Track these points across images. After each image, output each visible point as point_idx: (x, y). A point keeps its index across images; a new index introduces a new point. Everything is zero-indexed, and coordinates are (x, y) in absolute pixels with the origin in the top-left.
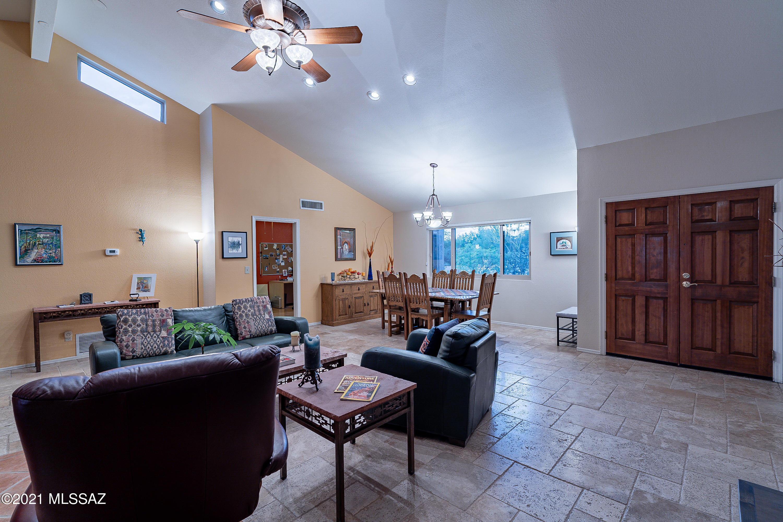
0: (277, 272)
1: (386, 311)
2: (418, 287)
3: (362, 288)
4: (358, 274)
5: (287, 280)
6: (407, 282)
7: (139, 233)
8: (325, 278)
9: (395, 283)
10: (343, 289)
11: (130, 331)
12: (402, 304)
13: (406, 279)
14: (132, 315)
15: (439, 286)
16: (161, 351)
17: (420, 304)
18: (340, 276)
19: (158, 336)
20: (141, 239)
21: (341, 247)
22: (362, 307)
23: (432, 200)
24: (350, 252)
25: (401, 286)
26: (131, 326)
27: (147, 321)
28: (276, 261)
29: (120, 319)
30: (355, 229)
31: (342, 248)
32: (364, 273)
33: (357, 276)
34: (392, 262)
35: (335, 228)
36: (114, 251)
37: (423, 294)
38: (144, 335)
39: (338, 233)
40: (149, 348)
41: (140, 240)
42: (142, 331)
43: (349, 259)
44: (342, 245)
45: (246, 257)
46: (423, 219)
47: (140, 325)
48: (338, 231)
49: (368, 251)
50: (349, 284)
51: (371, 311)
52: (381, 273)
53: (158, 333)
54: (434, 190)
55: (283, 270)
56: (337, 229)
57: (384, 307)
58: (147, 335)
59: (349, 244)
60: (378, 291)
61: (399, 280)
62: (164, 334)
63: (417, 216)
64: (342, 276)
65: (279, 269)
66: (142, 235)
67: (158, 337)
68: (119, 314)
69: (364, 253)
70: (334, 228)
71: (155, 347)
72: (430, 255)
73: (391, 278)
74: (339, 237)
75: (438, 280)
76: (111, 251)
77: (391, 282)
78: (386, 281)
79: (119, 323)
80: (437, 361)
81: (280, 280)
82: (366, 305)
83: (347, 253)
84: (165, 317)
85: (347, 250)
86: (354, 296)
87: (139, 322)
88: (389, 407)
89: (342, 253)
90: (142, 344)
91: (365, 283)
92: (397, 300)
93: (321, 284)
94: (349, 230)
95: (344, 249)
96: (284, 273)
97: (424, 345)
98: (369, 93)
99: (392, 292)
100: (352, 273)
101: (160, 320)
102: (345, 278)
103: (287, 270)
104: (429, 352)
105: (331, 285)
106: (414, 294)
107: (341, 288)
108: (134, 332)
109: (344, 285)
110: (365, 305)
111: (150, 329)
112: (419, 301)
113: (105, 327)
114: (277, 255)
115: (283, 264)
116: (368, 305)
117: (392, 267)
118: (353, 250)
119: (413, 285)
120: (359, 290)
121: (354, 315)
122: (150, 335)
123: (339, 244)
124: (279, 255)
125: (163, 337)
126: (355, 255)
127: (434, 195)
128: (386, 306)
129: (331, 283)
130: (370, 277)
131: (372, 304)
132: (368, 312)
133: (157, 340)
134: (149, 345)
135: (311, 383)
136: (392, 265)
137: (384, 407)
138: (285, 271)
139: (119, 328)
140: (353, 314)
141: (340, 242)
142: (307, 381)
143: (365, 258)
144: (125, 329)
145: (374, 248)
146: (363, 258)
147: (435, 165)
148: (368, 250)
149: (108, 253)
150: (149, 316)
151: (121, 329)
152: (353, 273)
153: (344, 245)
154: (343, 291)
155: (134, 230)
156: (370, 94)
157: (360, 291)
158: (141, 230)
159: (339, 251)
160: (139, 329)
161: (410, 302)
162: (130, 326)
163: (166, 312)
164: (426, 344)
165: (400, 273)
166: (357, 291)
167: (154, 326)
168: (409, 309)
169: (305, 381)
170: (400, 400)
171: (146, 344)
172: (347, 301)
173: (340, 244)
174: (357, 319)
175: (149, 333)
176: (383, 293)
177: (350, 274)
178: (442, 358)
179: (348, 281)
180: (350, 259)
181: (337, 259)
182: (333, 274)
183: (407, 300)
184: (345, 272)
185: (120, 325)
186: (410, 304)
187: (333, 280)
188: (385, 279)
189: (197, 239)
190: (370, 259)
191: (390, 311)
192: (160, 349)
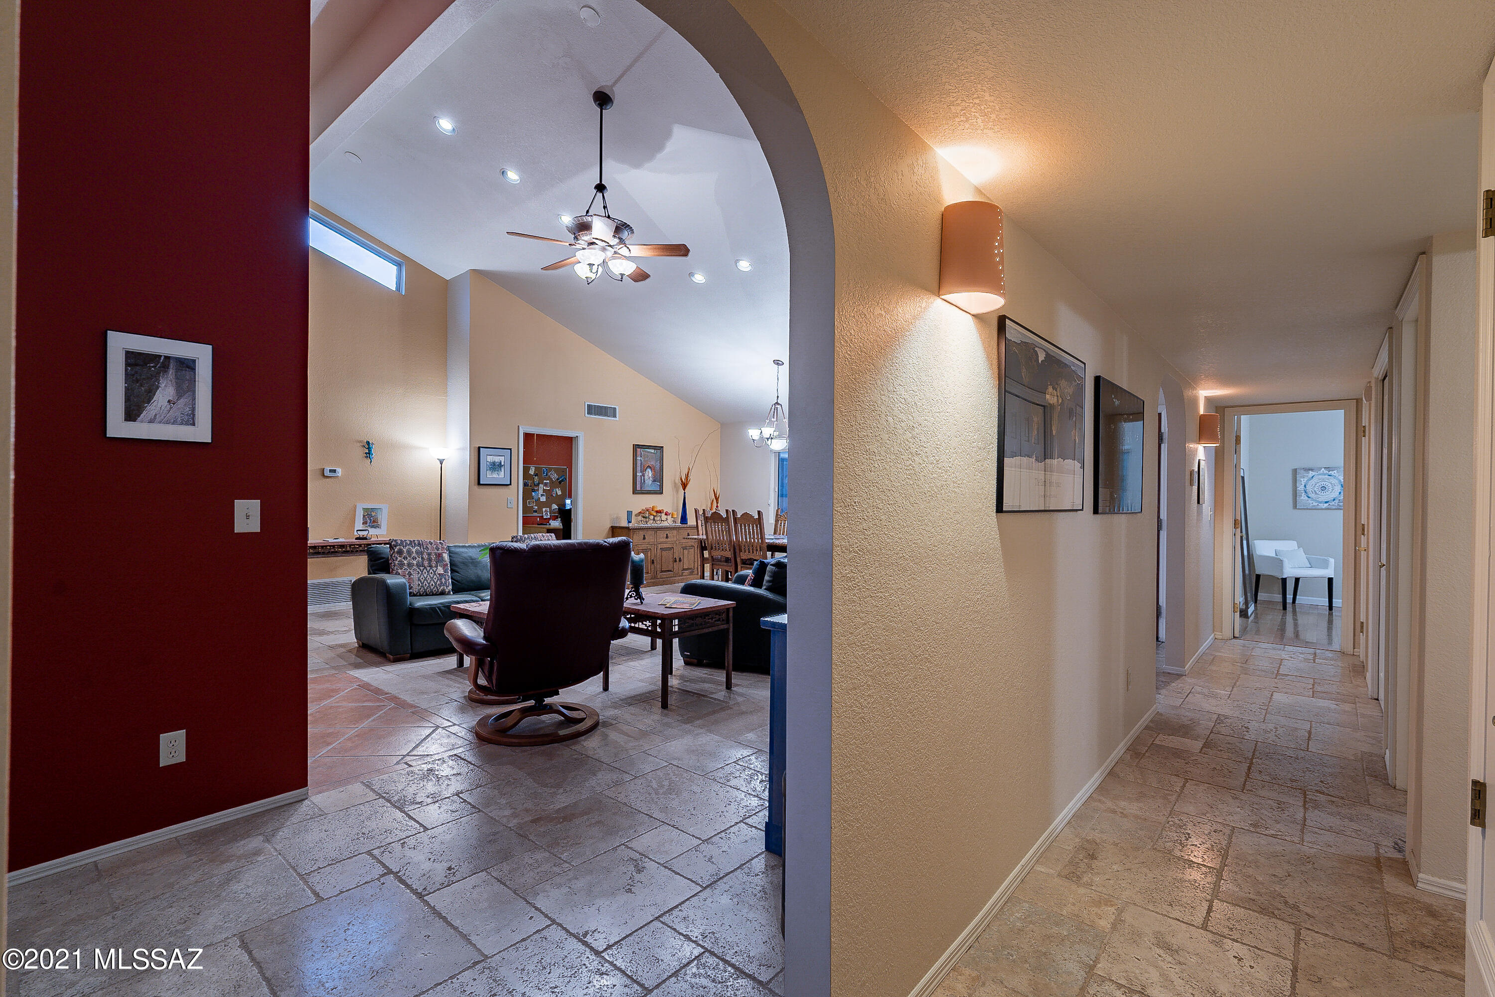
0: (534, 511)
1: (707, 567)
2: (751, 530)
3: (673, 534)
4: (666, 514)
5: (550, 524)
6: (736, 523)
7: (366, 446)
8: (618, 518)
9: (720, 525)
10: (644, 536)
11: (406, 564)
12: (729, 554)
13: (735, 519)
14: (406, 546)
15: (784, 532)
16: (438, 590)
17: (753, 553)
18: (638, 517)
19: (435, 572)
20: (369, 454)
21: (641, 474)
22: (671, 563)
23: (774, 412)
24: (654, 481)
25: (729, 528)
26: (407, 558)
27: (422, 553)
28: (533, 493)
29: (394, 550)
30: (663, 447)
31: (643, 475)
32: (676, 513)
33: (664, 517)
34: (717, 499)
35: (634, 445)
36: (334, 471)
37: (758, 541)
38: (420, 570)
39: (639, 453)
40: (426, 585)
41: (367, 457)
42: (418, 565)
43: (653, 492)
44: (643, 471)
45: (509, 483)
46: (762, 438)
47: (416, 558)
48: (638, 449)
49: (682, 481)
50: (653, 528)
51: (684, 569)
52: (701, 512)
53: (435, 569)
54: (778, 397)
55: (544, 509)
56: (636, 447)
57: (704, 560)
58: (423, 570)
59: (654, 469)
60: (696, 537)
61: (727, 520)
62: (440, 570)
63: (754, 433)
64: (644, 517)
65: (537, 507)
66: (369, 449)
67: (435, 574)
68: (393, 544)
69: (675, 483)
70: (632, 446)
71: (432, 585)
72: (775, 489)
73: (714, 518)
74: (639, 458)
75: (783, 524)
76: (331, 471)
77: (714, 522)
78: (707, 522)
79: (393, 554)
80: (761, 591)
81: (538, 524)
82: (678, 560)
83: (651, 482)
84: (440, 551)
85: (651, 479)
86: (660, 546)
87: (414, 555)
88: (709, 619)
89: (643, 483)
90: (419, 580)
91: (677, 528)
92: (723, 549)
93: (612, 527)
94: (654, 449)
95: (646, 477)
96: (544, 514)
97: (749, 581)
98: (691, 274)
99: (716, 537)
100: (657, 512)
101: (436, 554)
102: (647, 519)
103: (550, 508)
104: (753, 584)
105: (628, 528)
106: (746, 539)
107: (642, 533)
108: (410, 565)
109: (646, 529)
110: (676, 561)
111: (426, 563)
112: (753, 549)
113: (373, 560)
114: (535, 485)
115: (543, 499)
116: (680, 560)
117: (717, 507)
118: (659, 478)
119: (745, 527)
120: (667, 537)
121: (659, 575)
122: (427, 570)
123: (639, 468)
124: (538, 485)
125: (439, 574)
126: (661, 486)
127: (777, 403)
128: (707, 559)
129: (627, 526)
130: (684, 519)
131: (685, 560)
132: (680, 572)
133: (433, 576)
134: (426, 582)
135: (635, 599)
136: (717, 503)
137: (705, 618)
138: (546, 511)
139: (394, 560)
140: (658, 572)
141: (641, 466)
142: (631, 597)
143: (677, 491)
144: (401, 561)
145: (691, 477)
146: (673, 491)
147: (780, 363)
148: (681, 479)
149: (327, 473)
150: (423, 548)
151: (396, 561)
152: (660, 512)
153: (646, 471)
154: (644, 538)
155: (361, 442)
156: (693, 276)
157: (669, 539)
158: (368, 443)
159: (638, 479)
160: (415, 562)
161: (740, 551)
162: (405, 558)
163: (440, 545)
164: (751, 578)
165: (727, 511)
166: (665, 540)
167: (430, 560)
168: (739, 560)
169: (629, 596)
170: (720, 615)
171: (422, 581)
172: (649, 553)
173: (641, 470)
174: (664, 581)
175: (425, 567)
176: (703, 539)
177: (655, 514)
178: (765, 589)
179: (650, 524)
180: (655, 492)
181: (635, 492)
182: (629, 513)
183: (736, 548)
184: (647, 511)
185: (394, 556)
186: (740, 554)
187: (629, 522)
188: (706, 519)
189: (441, 458)
190: (685, 493)
191: (712, 565)
192: (437, 588)
